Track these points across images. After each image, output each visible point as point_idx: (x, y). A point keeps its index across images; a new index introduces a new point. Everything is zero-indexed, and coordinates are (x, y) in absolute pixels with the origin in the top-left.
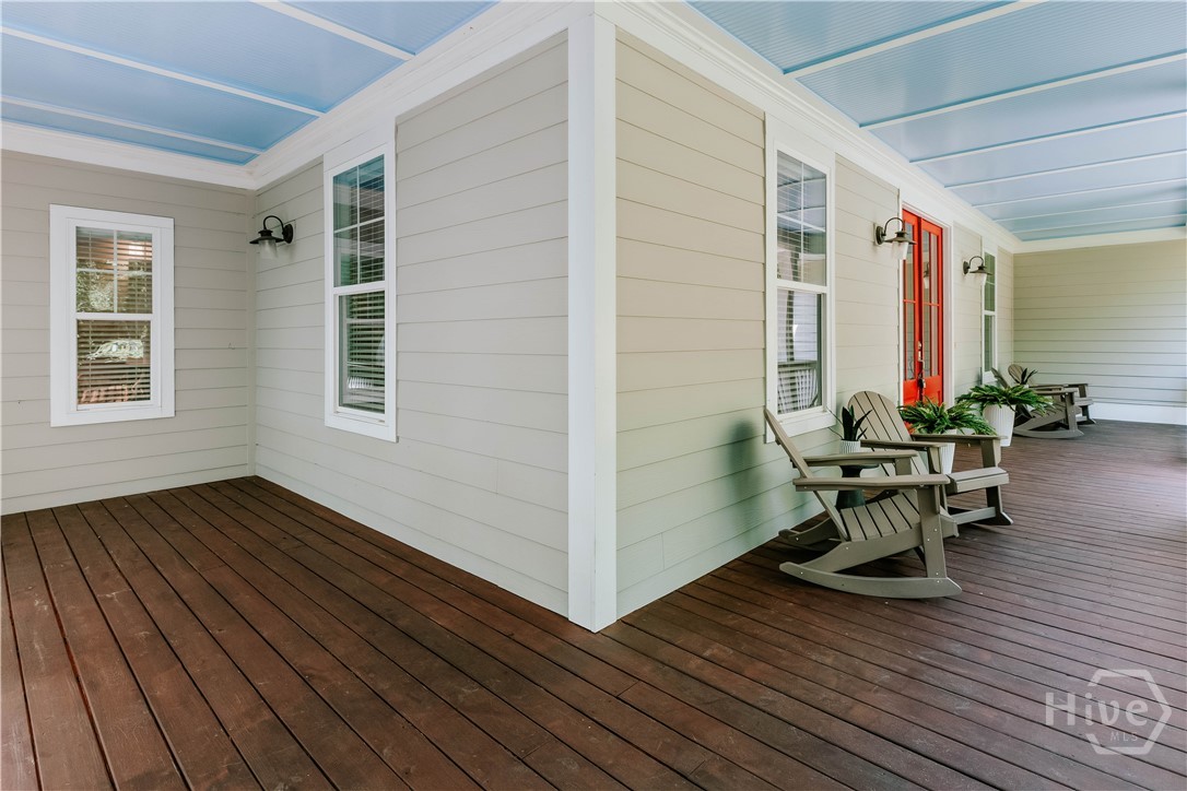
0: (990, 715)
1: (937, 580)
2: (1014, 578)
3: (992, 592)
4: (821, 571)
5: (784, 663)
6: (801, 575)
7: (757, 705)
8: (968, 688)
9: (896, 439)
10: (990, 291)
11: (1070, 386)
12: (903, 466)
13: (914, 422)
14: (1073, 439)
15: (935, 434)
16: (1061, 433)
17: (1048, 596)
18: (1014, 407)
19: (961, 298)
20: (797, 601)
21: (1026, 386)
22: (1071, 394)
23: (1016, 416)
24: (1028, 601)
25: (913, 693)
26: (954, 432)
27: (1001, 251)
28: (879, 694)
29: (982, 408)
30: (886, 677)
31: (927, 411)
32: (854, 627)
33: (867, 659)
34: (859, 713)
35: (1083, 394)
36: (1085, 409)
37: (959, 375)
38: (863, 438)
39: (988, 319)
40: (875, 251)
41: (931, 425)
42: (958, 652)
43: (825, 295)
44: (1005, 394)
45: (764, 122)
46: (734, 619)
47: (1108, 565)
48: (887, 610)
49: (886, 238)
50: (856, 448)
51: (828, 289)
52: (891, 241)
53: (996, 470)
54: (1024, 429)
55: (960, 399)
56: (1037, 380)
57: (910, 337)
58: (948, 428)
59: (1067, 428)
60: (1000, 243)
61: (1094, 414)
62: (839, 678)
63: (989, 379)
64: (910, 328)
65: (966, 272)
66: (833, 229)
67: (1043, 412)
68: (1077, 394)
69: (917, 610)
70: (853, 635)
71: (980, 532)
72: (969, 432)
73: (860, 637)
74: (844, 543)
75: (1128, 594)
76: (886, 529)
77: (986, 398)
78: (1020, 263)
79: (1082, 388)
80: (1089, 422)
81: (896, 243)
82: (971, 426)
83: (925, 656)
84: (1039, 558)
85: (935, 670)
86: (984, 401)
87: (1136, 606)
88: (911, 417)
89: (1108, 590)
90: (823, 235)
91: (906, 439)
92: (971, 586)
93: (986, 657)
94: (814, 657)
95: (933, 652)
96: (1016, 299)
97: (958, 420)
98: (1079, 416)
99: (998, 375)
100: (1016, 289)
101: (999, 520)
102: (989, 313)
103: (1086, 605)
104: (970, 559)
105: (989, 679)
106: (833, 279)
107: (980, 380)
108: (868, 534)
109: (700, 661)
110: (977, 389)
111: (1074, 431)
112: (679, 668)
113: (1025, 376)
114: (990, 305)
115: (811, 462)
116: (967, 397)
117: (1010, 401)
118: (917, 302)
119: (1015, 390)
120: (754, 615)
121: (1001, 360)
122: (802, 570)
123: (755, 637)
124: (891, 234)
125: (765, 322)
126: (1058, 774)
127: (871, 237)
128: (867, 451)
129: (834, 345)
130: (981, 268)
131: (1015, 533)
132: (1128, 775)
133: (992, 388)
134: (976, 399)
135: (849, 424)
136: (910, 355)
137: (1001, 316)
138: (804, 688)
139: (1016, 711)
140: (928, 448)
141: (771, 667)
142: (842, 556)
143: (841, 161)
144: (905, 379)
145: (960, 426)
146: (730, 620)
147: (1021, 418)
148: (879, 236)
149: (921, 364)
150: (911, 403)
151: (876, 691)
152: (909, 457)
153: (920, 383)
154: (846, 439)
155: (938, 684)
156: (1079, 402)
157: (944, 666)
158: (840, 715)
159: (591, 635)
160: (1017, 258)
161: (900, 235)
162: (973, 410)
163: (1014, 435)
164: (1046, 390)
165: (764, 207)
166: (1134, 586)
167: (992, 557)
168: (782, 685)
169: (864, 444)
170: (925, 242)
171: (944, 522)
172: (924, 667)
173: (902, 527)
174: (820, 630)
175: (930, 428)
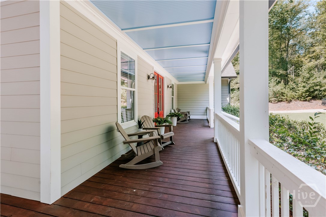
0: (166, 196)
1: (158, 162)
2: (174, 157)
3: (170, 162)
4: (131, 165)
5: (116, 197)
6: (125, 167)
7: (105, 214)
8: (161, 190)
9: (152, 127)
10: (173, 92)
11: (187, 112)
12: (151, 134)
13: (156, 122)
14: (187, 123)
15: (160, 125)
16: (185, 122)
17: (180, 161)
18: (177, 117)
19: (167, 93)
20: (123, 175)
21: (179, 113)
22: (187, 114)
23: (177, 119)
24: (177, 163)
25: (149, 196)
26: (164, 124)
27: (175, 83)
28: (141, 199)
29: (171, 118)
30: (143, 193)
31: (159, 119)
32: (137, 179)
33: (139, 189)
34: (135, 207)
35: (189, 114)
36: (189, 117)
37: (167, 110)
38: (144, 127)
39: (173, 98)
40: (148, 81)
41: (160, 123)
42: (161, 180)
43: (135, 91)
44: (175, 114)
45: (117, 43)
46: (103, 186)
47: (191, 151)
48: (146, 173)
49: (150, 78)
50: (142, 130)
51: (136, 90)
52: (151, 79)
53: (172, 132)
54: (179, 122)
55: (167, 116)
56: (181, 111)
57: (156, 102)
58: (163, 123)
59: (186, 121)
60: (175, 82)
61: (191, 118)
62: (131, 197)
63: (173, 111)
64: (156, 100)
65: (168, 87)
66: (137, 75)
67: (182, 118)
68: (188, 114)
69: (153, 171)
70: (137, 182)
71: (169, 147)
72: (168, 124)
73: (138, 182)
74: (136, 156)
75: (194, 157)
76: (146, 151)
77: (172, 115)
78: (179, 86)
79: (189, 112)
80: (190, 119)
81: (152, 79)
82: (168, 122)
83: (153, 184)
84: (180, 151)
85: (155, 187)
86: (171, 116)
87: (195, 160)
88: (155, 121)
89: (191, 157)
90: (135, 76)
91: (154, 127)
92: (165, 161)
93: (167, 180)
94: (125, 192)
95: (155, 182)
96: (178, 94)
97: (166, 121)
98: (188, 118)
99: (174, 110)
100: (178, 92)
101: (172, 144)
102: (173, 97)
103: (187, 161)
104: (166, 154)
105: (167, 186)
106: (137, 87)
107: (171, 112)
108: (142, 153)
109: (88, 204)
110: (170, 114)
111: (187, 122)
112: (80, 209)
113: (179, 110)
114: (173, 95)
115: (129, 135)
116: (168, 115)
117: (176, 116)
118: (158, 94)
119: (177, 113)
120: (110, 183)
121: (175, 107)
122: (125, 166)
123: (109, 190)
124: (151, 77)
125: (117, 98)
126: (179, 209)
127: (147, 78)
128: (145, 131)
129: (137, 104)
130: (171, 87)
131: (175, 146)
132: (192, 203)
133: (173, 113)
134: (170, 116)
135: (140, 124)
136: (156, 106)
137: (175, 97)
138: (121, 204)
139: (172, 193)
140: (158, 128)
141: (111, 199)
142: (136, 160)
143: (139, 57)
144: (155, 112)
145: (165, 122)
146: (102, 186)
147: (178, 119)
148: (149, 77)
149: (159, 108)
150: (156, 118)
151: (140, 198)
152: (152, 132)
153: (158, 113)
154: (139, 128)
155: (155, 191)
156: (188, 115)
157: (157, 185)
158: (129, 209)
159: (48, 206)
160: (178, 85)
161: (153, 77)
162: (169, 119)
163: (177, 123)
164: (182, 113)
165: (117, 66)
166: (196, 155)
167: (171, 153)
168: (114, 205)
169: (144, 129)
170: (159, 80)
171: (159, 147)
172: (153, 187)
173: (150, 150)
174: (128, 183)
175: (160, 124)
